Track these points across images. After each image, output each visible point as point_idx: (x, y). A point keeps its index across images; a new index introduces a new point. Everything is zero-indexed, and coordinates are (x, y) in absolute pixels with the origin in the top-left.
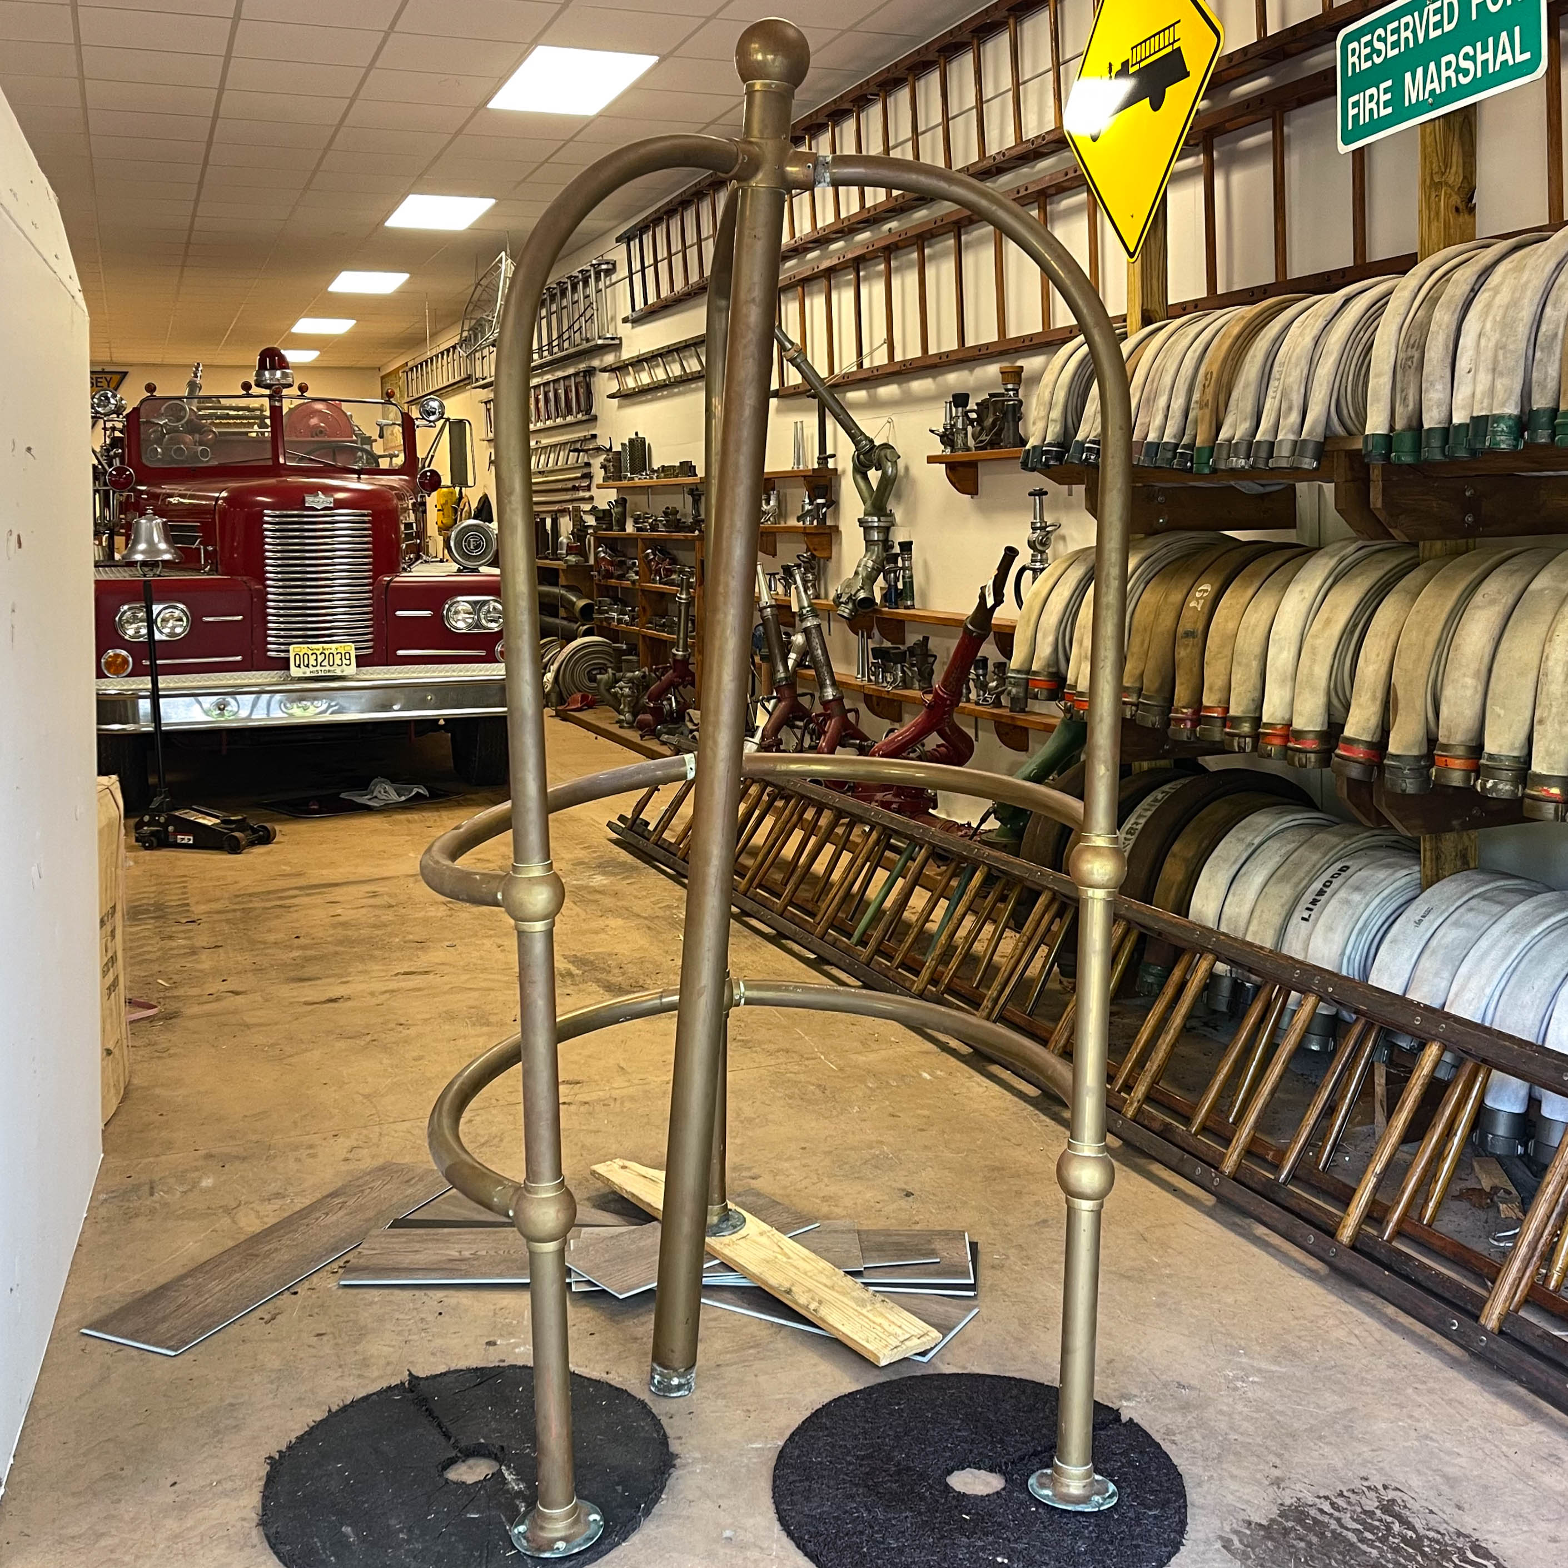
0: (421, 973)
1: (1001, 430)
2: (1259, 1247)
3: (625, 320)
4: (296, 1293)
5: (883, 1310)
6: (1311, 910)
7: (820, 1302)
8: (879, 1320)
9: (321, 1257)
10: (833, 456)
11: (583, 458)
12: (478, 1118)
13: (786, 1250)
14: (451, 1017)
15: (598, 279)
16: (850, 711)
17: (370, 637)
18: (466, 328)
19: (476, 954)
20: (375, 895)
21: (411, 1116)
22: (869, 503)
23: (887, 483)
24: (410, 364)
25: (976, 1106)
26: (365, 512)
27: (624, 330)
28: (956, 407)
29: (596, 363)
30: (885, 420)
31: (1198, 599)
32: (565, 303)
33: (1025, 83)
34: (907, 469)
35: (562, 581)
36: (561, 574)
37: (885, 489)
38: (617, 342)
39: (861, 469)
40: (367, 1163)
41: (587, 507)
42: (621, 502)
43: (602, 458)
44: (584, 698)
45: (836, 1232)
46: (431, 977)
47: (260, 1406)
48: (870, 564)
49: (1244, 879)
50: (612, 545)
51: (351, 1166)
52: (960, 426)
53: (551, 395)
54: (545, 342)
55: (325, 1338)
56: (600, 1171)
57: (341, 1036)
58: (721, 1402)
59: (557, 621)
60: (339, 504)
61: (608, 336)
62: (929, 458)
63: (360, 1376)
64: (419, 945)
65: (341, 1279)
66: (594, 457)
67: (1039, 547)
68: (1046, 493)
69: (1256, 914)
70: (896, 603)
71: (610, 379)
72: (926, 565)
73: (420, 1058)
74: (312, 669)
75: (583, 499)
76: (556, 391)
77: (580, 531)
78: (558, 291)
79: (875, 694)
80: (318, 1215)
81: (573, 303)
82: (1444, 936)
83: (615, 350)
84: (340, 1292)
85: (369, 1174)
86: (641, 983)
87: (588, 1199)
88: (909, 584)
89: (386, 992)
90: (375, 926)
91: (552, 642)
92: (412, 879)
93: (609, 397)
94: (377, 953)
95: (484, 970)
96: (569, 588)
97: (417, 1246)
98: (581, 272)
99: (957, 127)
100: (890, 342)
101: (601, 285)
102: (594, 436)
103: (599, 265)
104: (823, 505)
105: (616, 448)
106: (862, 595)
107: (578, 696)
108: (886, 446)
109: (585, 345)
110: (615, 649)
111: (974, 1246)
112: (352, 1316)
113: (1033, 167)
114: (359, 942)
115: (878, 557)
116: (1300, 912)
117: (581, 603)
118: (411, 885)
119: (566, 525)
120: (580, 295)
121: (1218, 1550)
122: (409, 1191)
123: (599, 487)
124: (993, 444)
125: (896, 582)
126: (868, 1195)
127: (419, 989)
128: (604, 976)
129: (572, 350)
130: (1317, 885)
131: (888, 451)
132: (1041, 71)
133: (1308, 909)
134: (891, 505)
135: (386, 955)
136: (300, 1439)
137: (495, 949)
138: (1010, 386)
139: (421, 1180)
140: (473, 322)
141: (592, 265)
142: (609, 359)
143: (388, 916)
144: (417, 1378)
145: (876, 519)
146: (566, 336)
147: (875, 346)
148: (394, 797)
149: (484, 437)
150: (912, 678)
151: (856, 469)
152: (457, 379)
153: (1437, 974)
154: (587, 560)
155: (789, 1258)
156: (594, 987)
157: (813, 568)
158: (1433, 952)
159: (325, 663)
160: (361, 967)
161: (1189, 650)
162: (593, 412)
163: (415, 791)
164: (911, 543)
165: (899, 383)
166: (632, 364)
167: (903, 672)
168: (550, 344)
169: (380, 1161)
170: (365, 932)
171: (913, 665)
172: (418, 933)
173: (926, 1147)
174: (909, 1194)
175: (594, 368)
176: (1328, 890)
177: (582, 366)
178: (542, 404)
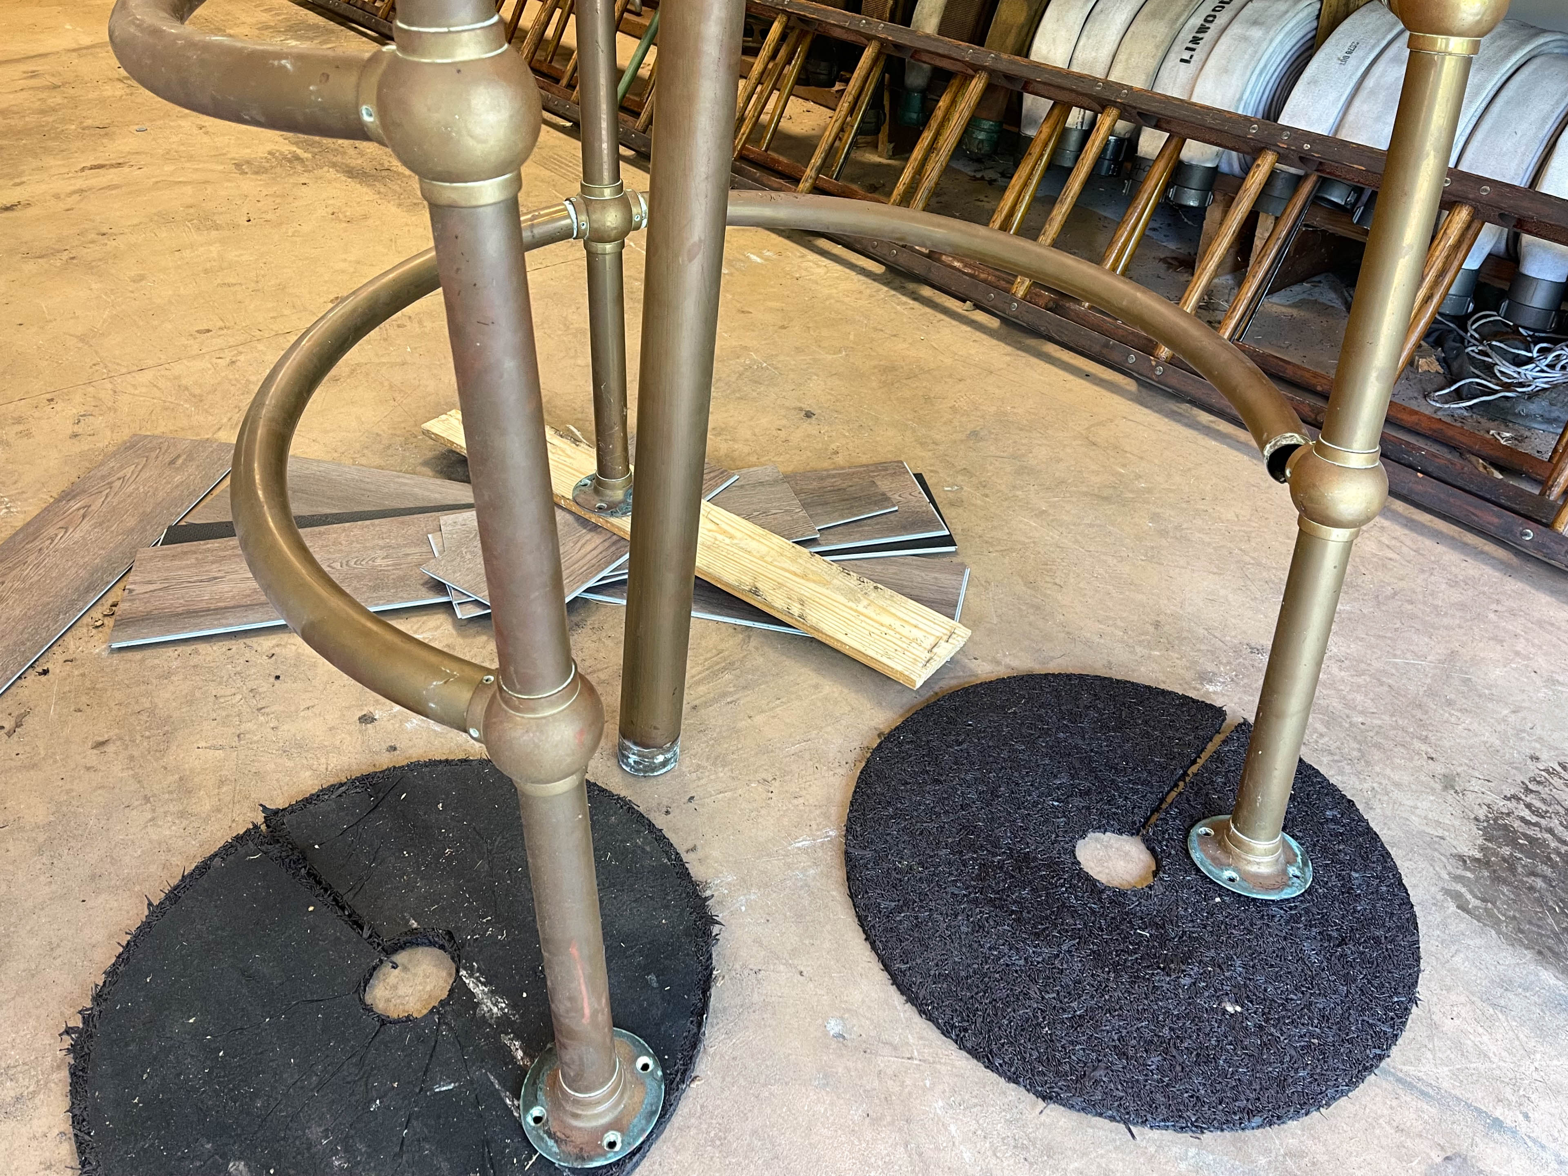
0: (112, 166)
2: (1215, 439)
4: (45, 672)
5: (881, 602)
6: (1193, 50)
7: (802, 603)
8: (886, 619)
9: (73, 603)
12: (242, 358)
13: (724, 526)
14: (166, 219)
19: (174, 139)
20: (34, 75)
21: (150, 362)
25: (826, 291)
40: (107, 439)
45: (761, 484)
46: (126, 169)
47: (30, 904)
49: (1102, 16)
51: (84, 445)
55: (110, 748)
56: (435, 430)
57: (27, 255)
58: (723, 773)
63: (182, 814)
64: (102, 132)
65: (112, 640)
69: (1121, 57)
73: (142, 278)
80: (52, 531)
82: (1382, 75)
84: (116, 658)
85: (114, 455)
86: (386, 165)
87: (426, 463)
89: (74, 192)
90: (43, 112)
92: (75, 54)
94: (50, 144)
95: (191, 158)
97: (214, 570)
111: (919, 477)
112: (146, 703)
114: (27, 132)
116: (1179, 52)
118: (75, 61)
121: (1454, 913)
122: (178, 479)
126: (764, 421)
127: (116, 187)
128: (339, 159)
130: (1197, 21)
133: (1187, 49)
135: (64, 147)
136: (112, 973)
137: (195, 131)
139: (190, 458)
143: (56, 99)
144: (276, 812)
153: (1378, 119)
155: (732, 537)
156: (332, 173)
158: (1372, 92)
160: (35, 163)
169: (125, 434)
170: (31, 120)
172: (96, 117)
173: (798, 350)
174: (809, 415)
176: (1212, 26)
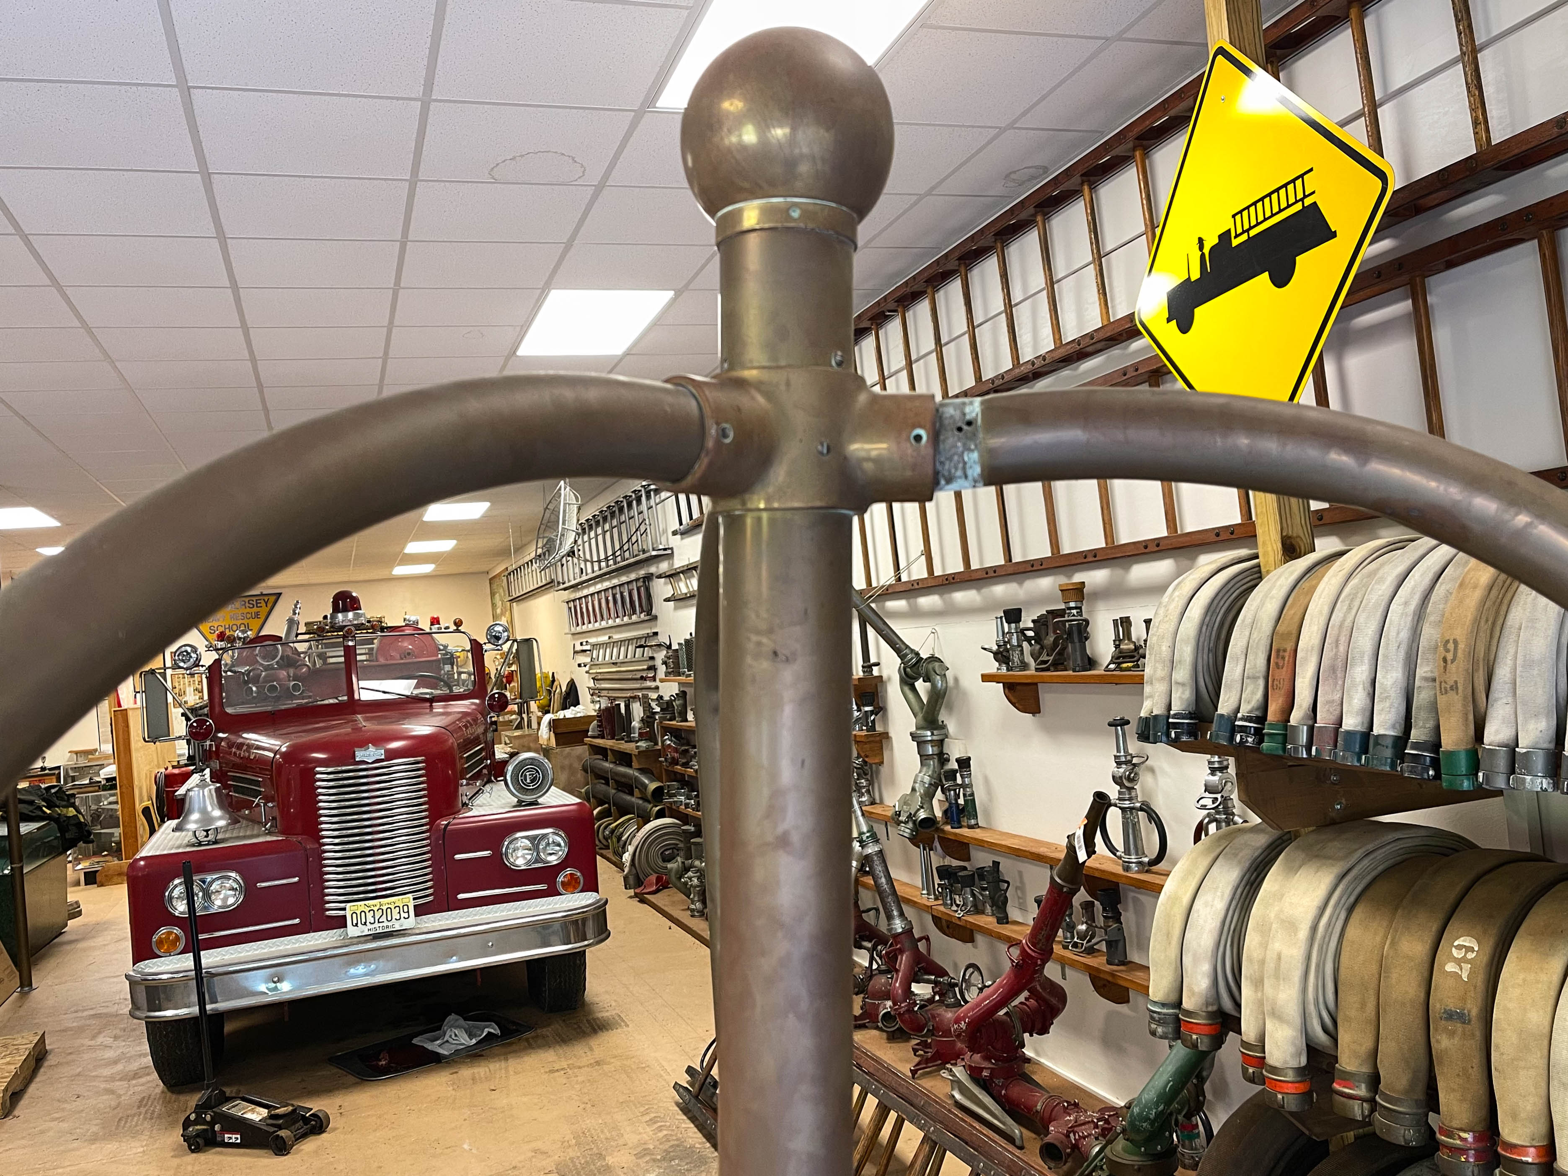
1: (1064, 649)
3: (675, 533)
10: (877, 664)
11: (648, 652)
15: (648, 497)
16: (920, 939)
17: (430, 884)
18: (540, 545)
22: (920, 716)
23: (938, 697)
24: (510, 569)
26: (419, 759)
27: (675, 542)
28: (1009, 622)
29: (653, 569)
30: (929, 630)
31: (1459, 962)
32: (623, 518)
33: (1058, 281)
34: (956, 680)
35: (635, 764)
36: (634, 758)
37: (937, 701)
38: (669, 552)
39: (908, 680)
41: (654, 696)
42: (682, 695)
43: (663, 653)
44: (659, 879)
48: (927, 779)
50: (676, 733)
52: (1015, 642)
53: (618, 596)
54: (610, 553)
59: (633, 799)
60: (392, 755)
61: (661, 547)
62: (983, 676)
66: (657, 652)
67: (1127, 784)
68: (1128, 722)
70: (959, 822)
71: (665, 584)
72: (986, 780)
74: (369, 926)
75: (649, 688)
76: (622, 594)
77: (648, 719)
78: (616, 509)
79: (945, 917)
81: (630, 519)
83: (669, 559)
88: (971, 802)
91: (630, 819)
93: (665, 600)
96: (642, 771)
98: (634, 492)
99: (984, 335)
100: (928, 553)
101: (652, 502)
102: (656, 634)
103: (649, 485)
104: (872, 712)
105: (675, 646)
106: (922, 815)
107: (653, 878)
108: (933, 659)
109: (642, 556)
110: (684, 831)
113: (1077, 368)
115: (934, 771)
117: (653, 786)
119: (638, 711)
120: (635, 511)
123: (662, 681)
124: (1058, 665)
125: (956, 800)
129: (632, 560)
131: (937, 664)
132: (1076, 267)
134: (943, 716)
138: (1072, 604)
140: (545, 540)
141: (642, 486)
142: (664, 566)
145: (929, 733)
146: (626, 547)
147: (912, 558)
148: (465, 1040)
149: (567, 631)
150: (984, 903)
151: (903, 682)
152: (544, 582)
154: (656, 744)
157: (866, 774)
159: (383, 919)
161: (1456, 1040)
162: (654, 612)
163: (486, 1030)
164: (969, 758)
165: (941, 594)
166: (682, 572)
167: (973, 895)
168: (614, 554)
171: (984, 889)
175: (652, 574)
177: (642, 573)
178: (611, 604)
